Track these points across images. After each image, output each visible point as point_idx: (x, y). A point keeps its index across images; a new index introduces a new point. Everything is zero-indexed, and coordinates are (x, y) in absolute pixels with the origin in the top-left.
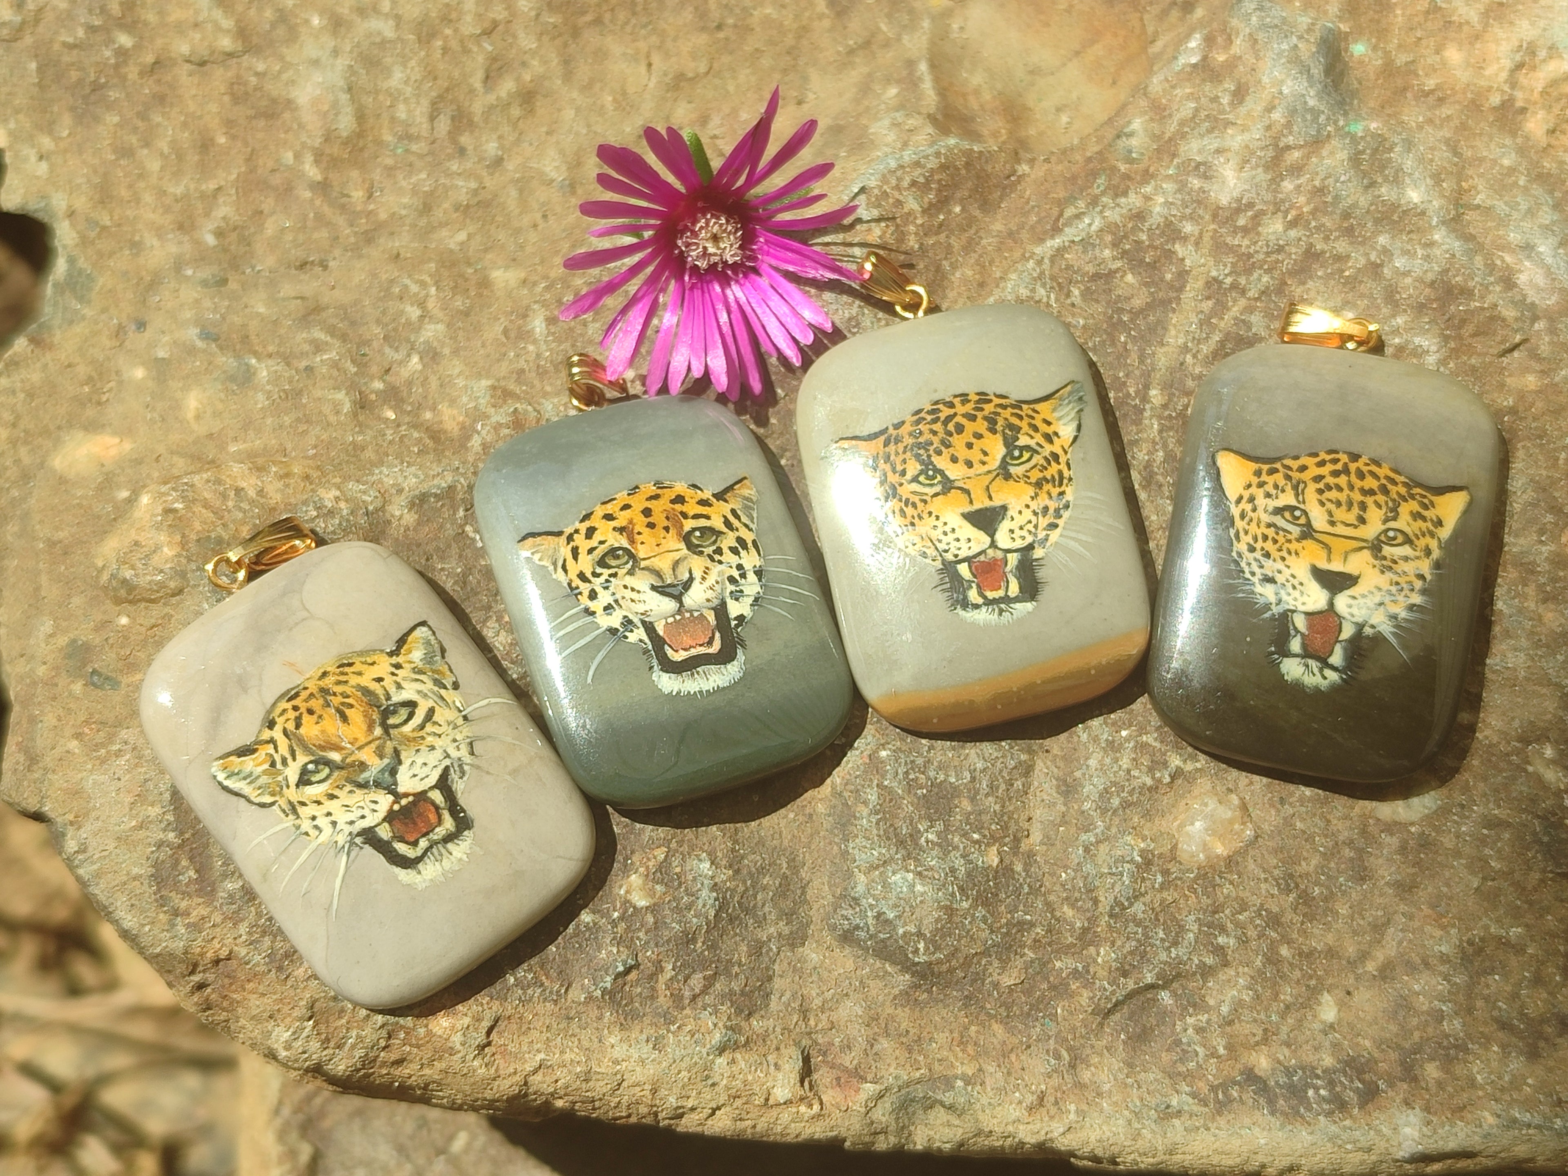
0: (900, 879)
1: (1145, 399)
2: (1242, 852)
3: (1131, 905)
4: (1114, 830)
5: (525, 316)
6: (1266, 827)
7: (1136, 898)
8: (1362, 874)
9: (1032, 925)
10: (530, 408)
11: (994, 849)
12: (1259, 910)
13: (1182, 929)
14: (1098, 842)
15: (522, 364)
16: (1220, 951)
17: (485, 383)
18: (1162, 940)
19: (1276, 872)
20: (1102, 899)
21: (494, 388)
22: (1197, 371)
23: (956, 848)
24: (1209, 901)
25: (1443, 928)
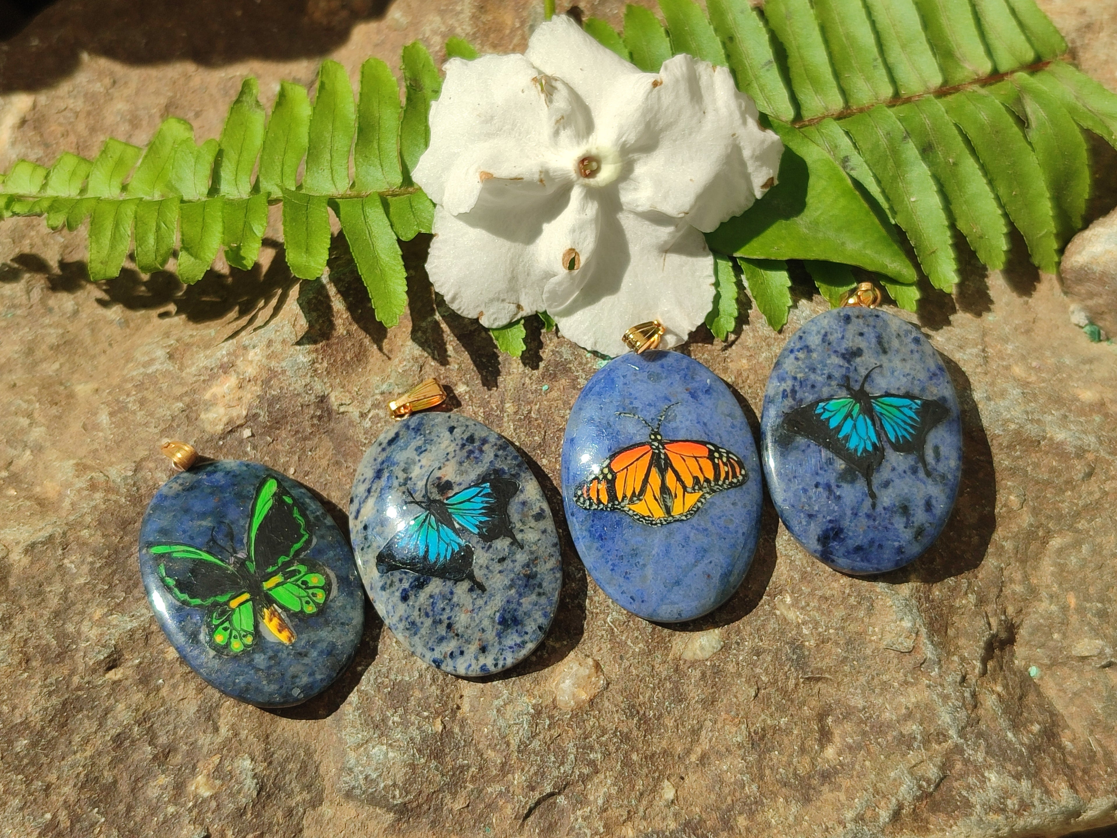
0: (378, 751)
1: (502, 411)
2: (600, 695)
3: (531, 742)
4: (515, 694)
5: (96, 414)
6: (613, 676)
7: (533, 737)
8: (680, 698)
9: (469, 767)
10: (101, 475)
11: (438, 721)
12: (615, 732)
13: (565, 753)
14: (505, 705)
15: (96, 446)
16: (592, 763)
17: (72, 462)
18: (554, 762)
19: (623, 705)
20: (512, 741)
21: (77, 465)
22: (534, 387)
23: (413, 724)
24: (581, 732)
25: (737, 725)
